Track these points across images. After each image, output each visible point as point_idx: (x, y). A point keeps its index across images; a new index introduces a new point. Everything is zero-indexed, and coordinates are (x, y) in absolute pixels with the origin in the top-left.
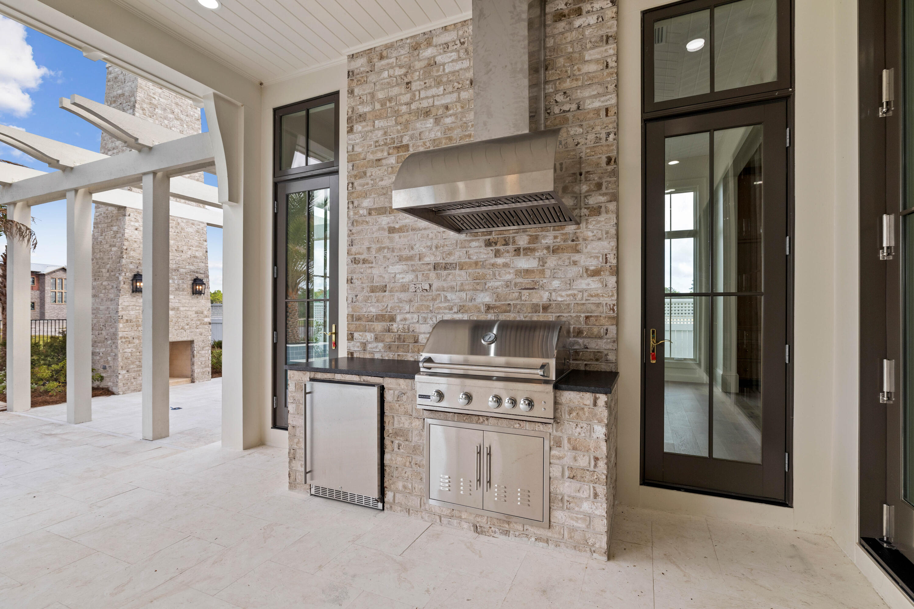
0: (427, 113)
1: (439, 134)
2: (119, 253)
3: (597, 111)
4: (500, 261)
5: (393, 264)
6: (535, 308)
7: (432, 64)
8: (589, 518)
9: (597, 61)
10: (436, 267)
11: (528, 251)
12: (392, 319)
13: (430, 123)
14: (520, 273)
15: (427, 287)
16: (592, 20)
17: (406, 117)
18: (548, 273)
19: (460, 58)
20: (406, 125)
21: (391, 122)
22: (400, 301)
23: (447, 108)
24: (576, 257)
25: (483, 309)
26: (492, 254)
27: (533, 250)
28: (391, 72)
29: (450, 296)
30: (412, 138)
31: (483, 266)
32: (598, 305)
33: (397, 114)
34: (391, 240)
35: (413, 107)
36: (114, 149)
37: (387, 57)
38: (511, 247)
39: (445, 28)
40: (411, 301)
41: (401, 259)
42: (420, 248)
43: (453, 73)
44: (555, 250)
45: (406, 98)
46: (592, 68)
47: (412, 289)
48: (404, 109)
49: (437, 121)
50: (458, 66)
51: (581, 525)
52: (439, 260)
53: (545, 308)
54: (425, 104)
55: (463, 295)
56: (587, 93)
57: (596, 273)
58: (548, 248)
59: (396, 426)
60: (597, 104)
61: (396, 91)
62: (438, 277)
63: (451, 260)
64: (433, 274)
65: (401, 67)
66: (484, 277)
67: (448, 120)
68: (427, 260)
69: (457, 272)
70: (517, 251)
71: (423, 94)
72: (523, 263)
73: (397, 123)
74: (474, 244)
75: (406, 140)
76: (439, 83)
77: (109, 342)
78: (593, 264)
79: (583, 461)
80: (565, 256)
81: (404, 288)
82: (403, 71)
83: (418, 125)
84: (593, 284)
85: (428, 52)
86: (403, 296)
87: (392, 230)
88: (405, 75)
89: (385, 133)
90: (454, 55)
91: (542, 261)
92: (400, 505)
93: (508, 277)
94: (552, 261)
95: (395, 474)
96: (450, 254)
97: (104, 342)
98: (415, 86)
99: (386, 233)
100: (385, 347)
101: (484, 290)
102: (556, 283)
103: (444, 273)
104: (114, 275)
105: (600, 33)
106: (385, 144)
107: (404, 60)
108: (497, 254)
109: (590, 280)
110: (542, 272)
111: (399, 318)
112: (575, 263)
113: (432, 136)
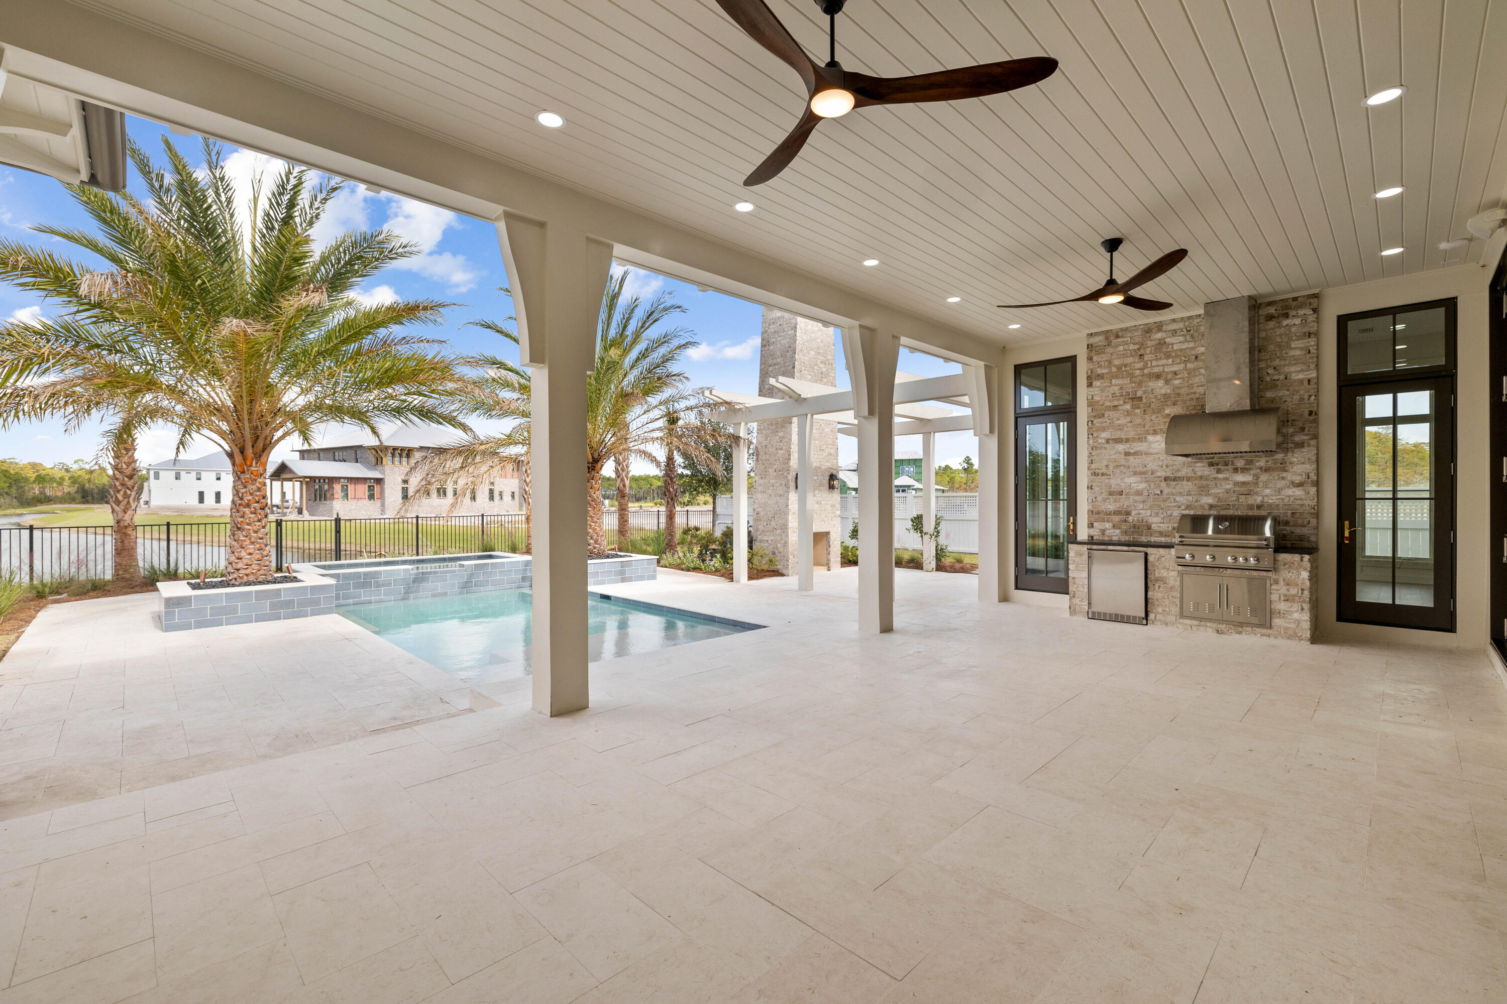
0: (1158, 376)
1: (1169, 391)
2: (787, 456)
3: (1301, 381)
4: (1220, 476)
5: (1128, 477)
6: (1251, 507)
7: (1161, 343)
8: (1298, 622)
9: (1301, 349)
10: (1166, 479)
11: (1244, 470)
12: (1128, 513)
13: (1161, 383)
14: (1236, 484)
15: (1159, 492)
16: (1297, 321)
17: (1140, 378)
18: (1261, 484)
19: (1186, 341)
20: (1140, 384)
21: (1127, 381)
22: (1136, 501)
23: (1175, 373)
24: (1284, 474)
25: (1207, 507)
26: (1214, 472)
27: (1248, 470)
28: (1126, 347)
29: (1178, 498)
30: (1145, 392)
31: (1207, 479)
32: (1302, 505)
33: (1131, 376)
34: (1127, 461)
35: (1146, 371)
36: (775, 365)
37: (1122, 337)
38: (1230, 467)
39: (1174, 320)
40: (1144, 502)
41: (1135, 473)
42: (1152, 466)
43: (1181, 350)
44: (1267, 470)
45: (1140, 365)
46: (1297, 353)
47: (1145, 493)
48: (1138, 372)
49: (1167, 382)
50: (1185, 346)
51: (1294, 626)
52: (1169, 474)
53: (1259, 507)
54: (1156, 370)
55: (1190, 498)
56: (1293, 369)
57: (1300, 485)
58: (1261, 468)
59: (1157, 575)
60: (1301, 376)
61: (1130, 360)
62: (1168, 485)
63: (1179, 474)
64: (1163, 484)
65: (1134, 344)
66: (1207, 486)
67: (1177, 382)
68: (1158, 474)
69: (1185, 482)
70: (1236, 470)
71: (1154, 363)
72: (1240, 478)
73: (1131, 382)
74: (1199, 465)
75: (1139, 394)
76: (1168, 356)
77: (778, 531)
78: (1297, 479)
79: (1293, 591)
80: (1276, 474)
81: (1139, 493)
82: (1136, 347)
83: (1151, 384)
84: (1298, 492)
85: (1159, 335)
86: (1137, 498)
87: (1127, 454)
88: (1139, 349)
89: (1121, 388)
90: (1181, 339)
91: (1257, 477)
92: (1161, 621)
93: (1228, 487)
94: (1264, 477)
95: (1156, 603)
96: (1178, 471)
97: (773, 531)
98: (1146, 358)
99: (1123, 456)
100: (1121, 532)
101: (1208, 495)
102: (1267, 491)
103: (1174, 483)
104: (783, 474)
105: (1304, 330)
106: (1121, 396)
107: (1137, 340)
108: (1219, 471)
109: (1295, 489)
110: (1256, 484)
111: (1133, 513)
112: (1283, 478)
113: (1163, 391)
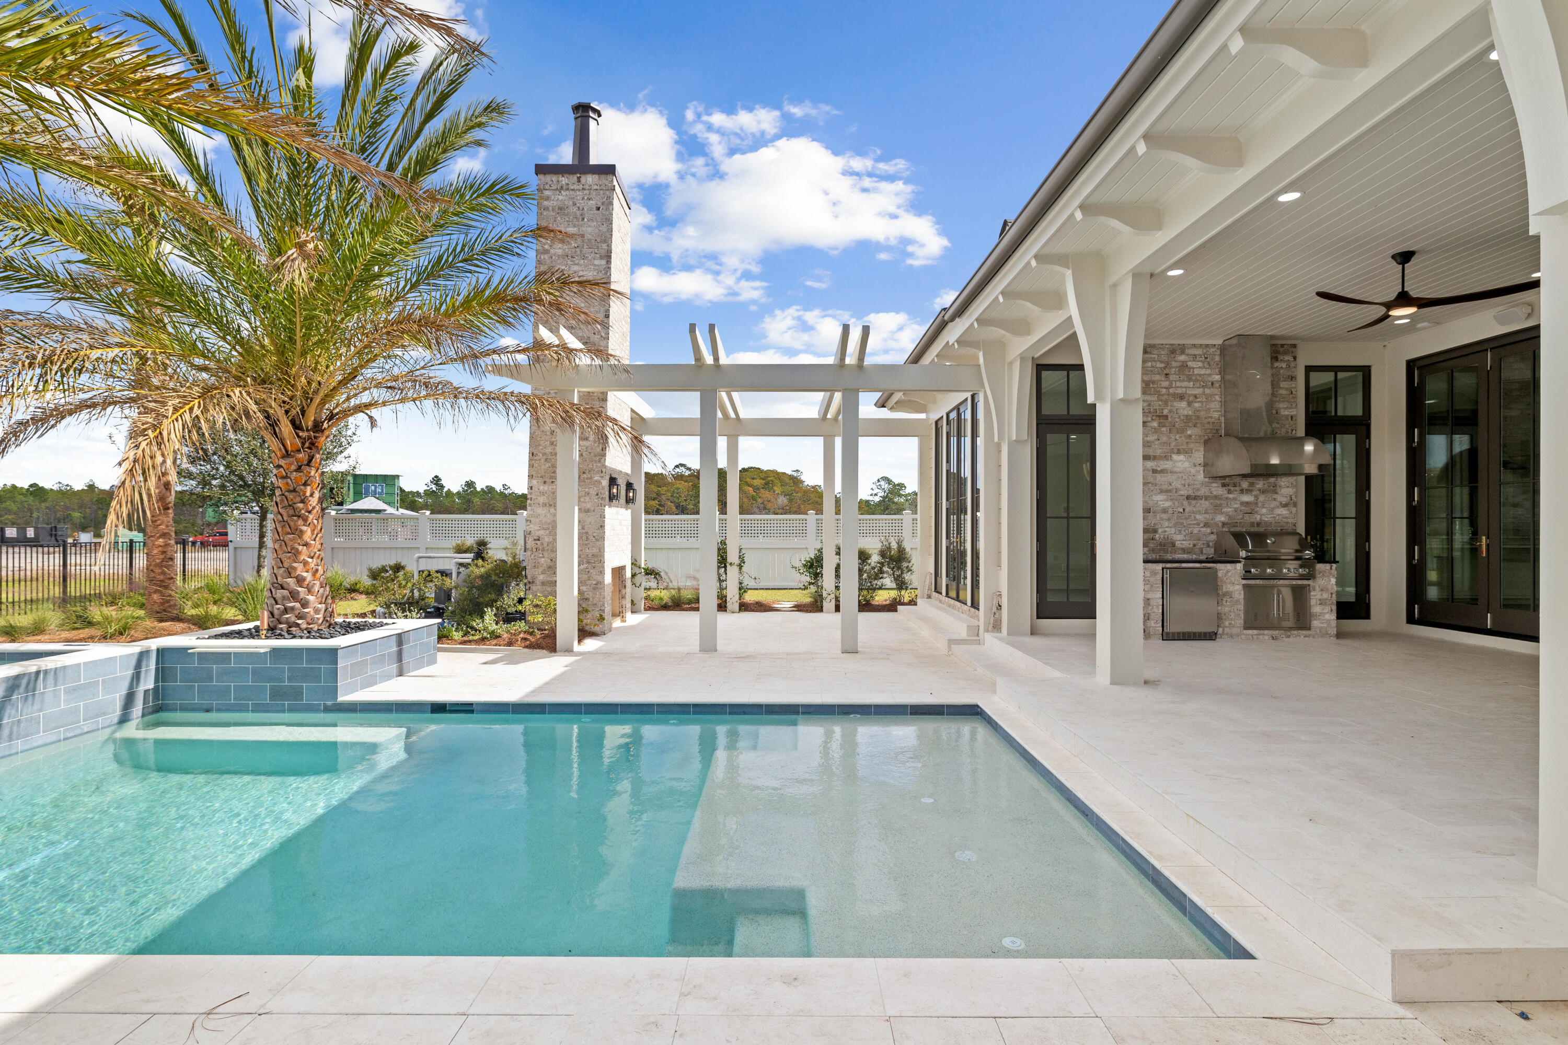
0: (1182, 397)
1: (1190, 413)
3: (1287, 416)
4: (1231, 496)
5: (1156, 494)
6: (1252, 524)
7: (1184, 366)
8: (1328, 621)
9: (1287, 389)
10: (1188, 498)
11: (1248, 491)
12: (1155, 531)
13: (1184, 404)
14: (1242, 503)
15: (1181, 510)
16: (1284, 365)
17: (1166, 397)
18: (1260, 504)
19: (1204, 367)
20: (1166, 403)
21: (1155, 398)
22: (1162, 519)
23: (1195, 396)
24: (1275, 496)
25: (1220, 525)
26: (1226, 492)
27: (1251, 491)
28: (1154, 364)
29: (1198, 517)
30: (1170, 411)
31: (1220, 499)
32: (1287, 523)
33: (1159, 394)
34: (1155, 478)
35: (1171, 391)
37: (1150, 353)
38: (1237, 488)
39: (1194, 346)
40: (1169, 519)
41: (1162, 491)
42: (1177, 484)
43: (1200, 375)
44: (1264, 492)
45: (1166, 384)
46: (1284, 392)
47: (1171, 511)
48: (1164, 391)
49: (1189, 404)
50: (1203, 372)
51: (1325, 625)
52: (1191, 493)
53: (1258, 524)
54: (1179, 391)
55: (1207, 516)
56: (1281, 405)
57: (1285, 506)
58: (1260, 490)
59: (1224, 590)
60: (1286, 413)
61: (1157, 377)
62: (1190, 504)
63: (1199, 494)
64: (1185, 503)
65: (1162, 362)
66: (1221, 505)
67: (1197, 405)
68: (1182, 493)
69: (1203, 501)
70: (1242, 491)
71: (1178, 384)
72: (1246, 498)
73: (1159, 400)
74: (1214, 485)
75: (1165, 412)
76: (1190, 380)
78: (1284, 500)
79: (1325, 596)
80: (1269, 495)
81: (1165, 511)
82: (1163, 365)
83: (1175, 404)
84: (1284, 511)
85: (1182, 358)
86: (1164, 516)
87: (1155, 471)
88: (1165, 368)
89: (1149, 405)
90: (1200, 364)
91: (1257, 497)
92: (1227, 634)
93: (1236, 506)
94: (1262, 498)
95: (1224, 617)
96: (1198, 490)
98: (1172, 377)
99: (1151, 473)
100: (1149, 550)
101: (1221, 513)
102: (1264, 511)
103: (1194, 502)
105: (1288, 374)
106: (1150, 412)
107: (1164, 358)
108: (1229, 492)
109: (1282, 509)
110: (1256, 504)
111: (1160, 531)
112: (1275, 499)
113: (1186, 413)
